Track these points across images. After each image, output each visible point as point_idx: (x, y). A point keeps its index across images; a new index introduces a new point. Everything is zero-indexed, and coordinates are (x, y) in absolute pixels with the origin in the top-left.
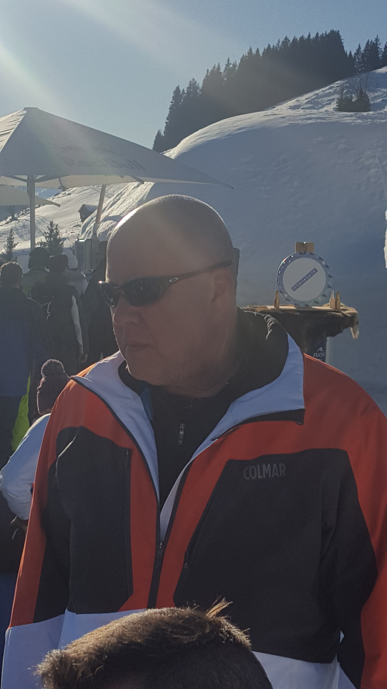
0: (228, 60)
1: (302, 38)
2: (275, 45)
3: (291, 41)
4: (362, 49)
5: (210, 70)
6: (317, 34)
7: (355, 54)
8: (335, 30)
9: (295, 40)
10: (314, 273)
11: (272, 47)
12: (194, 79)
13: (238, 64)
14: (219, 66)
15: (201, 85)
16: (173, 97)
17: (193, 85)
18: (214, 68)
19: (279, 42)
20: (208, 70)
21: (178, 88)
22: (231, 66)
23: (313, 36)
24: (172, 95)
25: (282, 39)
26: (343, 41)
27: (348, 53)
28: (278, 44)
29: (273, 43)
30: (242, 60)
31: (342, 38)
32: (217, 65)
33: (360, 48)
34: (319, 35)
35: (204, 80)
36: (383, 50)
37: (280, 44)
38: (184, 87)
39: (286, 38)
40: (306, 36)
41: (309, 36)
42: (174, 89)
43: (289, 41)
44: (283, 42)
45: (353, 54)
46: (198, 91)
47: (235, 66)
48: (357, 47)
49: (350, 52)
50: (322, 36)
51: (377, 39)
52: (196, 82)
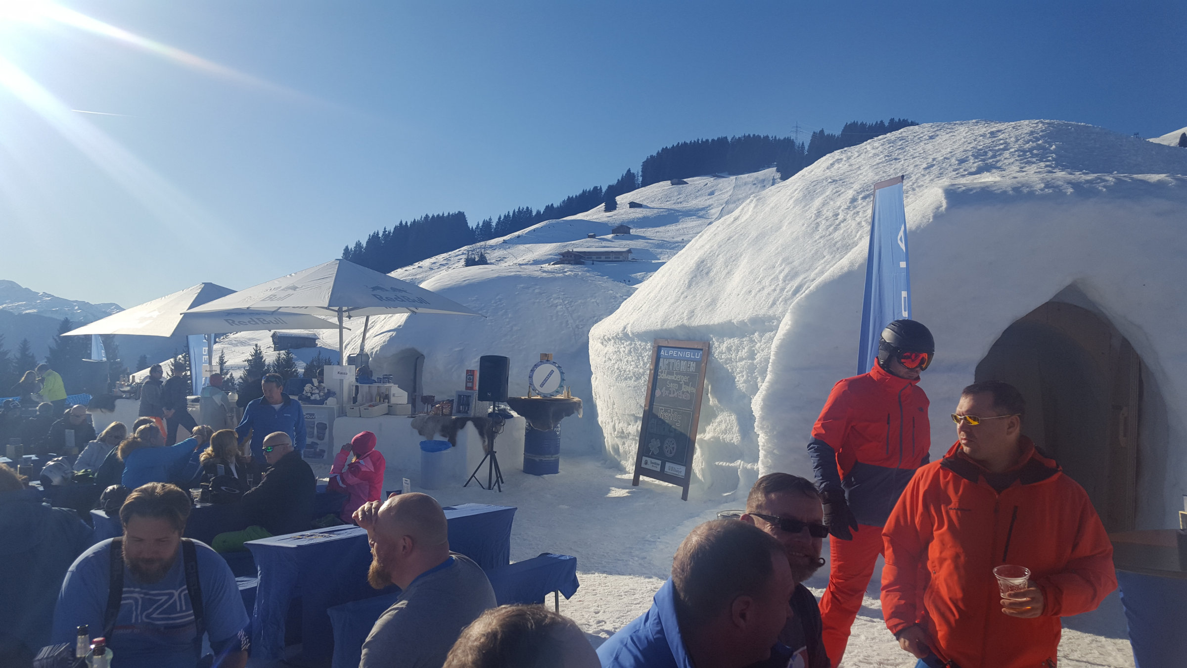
0: (385, 228)
1: (438, 215)
2: (419, 220)
3: (431, 217)
4: (480, 225)
5: (371, 235)
6: (449, 213)
7: (476, 228)
8: (461, 211)
9: (433, 216)
10: (552, 373)
11: (416, 220)
12: (359, 241)
13: (392, 231)
14: (378, 232)
15: (365, 245)
16: (344, 253)
17: (358, 245)
18: (374, 233)
19: (422, 217)
20: (370, 235)
21: (347, 247)
22: (387, 233)
23: (446, 215)
24: (343, 252)
25: (424, 216)
26: (467, 219)
27: (471, 227)
28: (421, 219)
29: (418, 218)
30: (395, 228)
31: (466, 217)
32: (376, 232)
33: (478, 224)
34: (450, 214)
35: (367, 242)
36: (495, 226)
37: (422, 219)
38: (352, 246)
39: (427, 215)
40: (441, 215)
41: (443, 214)
42: (344, 247)
43: (429, 217)
44: (425, 218)
45: (474, 228)
46: (363, 250)
47: (390, 233)
48: (477, 224)
49: (472, 227)
50: (452, 215)
51: (490, 219)
52: (361, 243)
